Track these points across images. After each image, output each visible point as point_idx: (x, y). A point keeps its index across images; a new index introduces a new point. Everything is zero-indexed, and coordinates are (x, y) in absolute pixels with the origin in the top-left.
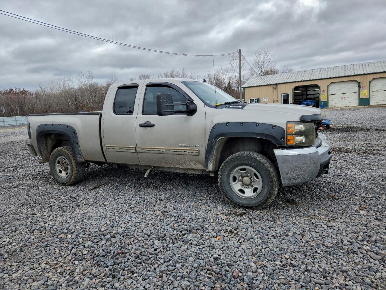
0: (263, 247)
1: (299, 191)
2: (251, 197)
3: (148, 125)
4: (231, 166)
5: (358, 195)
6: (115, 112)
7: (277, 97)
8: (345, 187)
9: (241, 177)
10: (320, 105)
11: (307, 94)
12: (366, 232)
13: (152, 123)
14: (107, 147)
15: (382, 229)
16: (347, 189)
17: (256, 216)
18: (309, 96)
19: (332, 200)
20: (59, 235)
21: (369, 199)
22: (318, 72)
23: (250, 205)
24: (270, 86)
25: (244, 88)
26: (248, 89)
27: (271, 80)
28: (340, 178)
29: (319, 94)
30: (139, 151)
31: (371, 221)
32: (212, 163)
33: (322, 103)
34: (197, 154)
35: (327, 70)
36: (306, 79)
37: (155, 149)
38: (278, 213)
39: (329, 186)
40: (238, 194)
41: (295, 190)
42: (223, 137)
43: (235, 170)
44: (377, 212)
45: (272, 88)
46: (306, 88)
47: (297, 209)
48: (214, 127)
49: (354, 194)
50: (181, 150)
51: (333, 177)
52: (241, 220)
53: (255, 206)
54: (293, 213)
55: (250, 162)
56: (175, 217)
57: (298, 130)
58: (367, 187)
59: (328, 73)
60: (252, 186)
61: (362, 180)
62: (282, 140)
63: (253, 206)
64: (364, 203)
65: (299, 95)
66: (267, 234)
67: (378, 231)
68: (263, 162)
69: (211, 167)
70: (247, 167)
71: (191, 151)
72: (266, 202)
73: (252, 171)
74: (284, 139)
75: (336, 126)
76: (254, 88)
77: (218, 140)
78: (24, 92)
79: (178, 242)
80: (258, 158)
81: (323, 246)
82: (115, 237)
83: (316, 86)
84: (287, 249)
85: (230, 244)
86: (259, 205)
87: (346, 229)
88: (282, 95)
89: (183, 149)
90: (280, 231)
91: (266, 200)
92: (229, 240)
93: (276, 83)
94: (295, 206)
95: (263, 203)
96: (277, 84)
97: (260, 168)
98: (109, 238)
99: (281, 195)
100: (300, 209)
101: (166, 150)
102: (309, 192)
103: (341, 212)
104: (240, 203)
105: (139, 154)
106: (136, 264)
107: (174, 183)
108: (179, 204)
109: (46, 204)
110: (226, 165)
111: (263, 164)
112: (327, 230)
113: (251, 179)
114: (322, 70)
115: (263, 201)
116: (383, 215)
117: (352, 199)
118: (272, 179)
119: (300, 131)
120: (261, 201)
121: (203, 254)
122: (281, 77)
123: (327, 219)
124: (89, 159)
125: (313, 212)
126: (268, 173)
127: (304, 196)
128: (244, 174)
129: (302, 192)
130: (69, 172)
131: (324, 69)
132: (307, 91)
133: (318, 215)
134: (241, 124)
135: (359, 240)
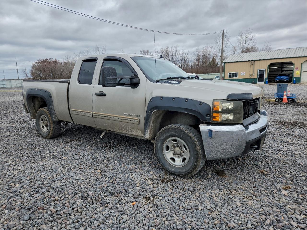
0: (168, 219)
1: (233, 163)
2: (180, 166)
3: (101, 94)
4: (164, 136)
5: (289, 172)
6: (79, 81)
7: (254, 72)
8: (280, 162)
9: (173, 147)
10: (293, 80)
11: (283, 70)
12: (277, 216)
13: (105, 93)
14: (72, 110)
15: (297, 214)
16: (281, 165)
17: (180, 184)
18: (284, 73)
19: (260, 175)
20: (11, 183)
21: (298, 178)
22: (294, 51)
23: (178, 173)
24: (248, 62)
25: (224, 63)
26: (227, 64)
27: (249, 57)
28: (280, 153)
29: (292, 70)
30: (94, 116)
31: (289, 203)
32: (149, 133)
33: (295, 78)
34: (138, 123)
35: (302, 49)
36: (282, 57)
37: (106, 115)
38: (202, 183)
39: (264, 160)
40: (170, 161)
41: (230, 161)
42: (158, 110)
43: (168, 140)
44: (299, 194)
45: (250, 64)
46: (282, 64)
47: (222, 182)
48: (151, 100)
49: (285, 172)
50: (126, 118)
51: (273, 151)
52: (164, 187)
53: (182, 175)
54: (215, 185)
55: (180, 135)
56: (109, 178)
57: (225, 108)
58: (302, 164)
59: (303, 52)
60: (182, 156)
61: (301, 156)
62: (207, 117)
63: (181, 175)
64: (291, 182)
65: (275, 71)
66: (179, 205)
67: (290, 216)
68: (190, 135)
69: (148, 135)
70: (177, 139)
71: (133, 120)
72: (192, 172)
73: (182, 143)
74: (210, 116)
75: (302, 100)
76: (233, 63)
77: (153, 112)
78: (55, 61)
79: (96, 203)
80: (186, 132)
81: (226, 226)
82: (49, 191)
83: (291, 64)
84: (190, 225)
85: (140, 211)
86: (186, 175)
87: (258, 209)
88: (259, 70)
89: (127, 117)
90: (193, 202)
91: (191, 170)
92: (142, 207)
93: (253, 59)
94: (221, 178)
95: (189, 173)
96: (254, 61)
97: (188, 141)
98: (44, 192)
99: (214, 165)
100: (224, 182)
101: (114, 117)
102: (242, 164)
103: (263, 189)
104: (170, 171)
105: (95, 118)
106: (47, 222)
107: (128, 145)
108: (121, 165)
109: (21, 153)
110: (160, 135)
111: (191, 138)
112: (239, 208)
113: (181, 149)
114: (298, 49)
115: (189, 171)
116: (305, 197)
117: (280, 177)
118: (198, 152)
119: (227, 109)
120: (188, 171)
121: (110, 219)
122: (259, 55)
123: (245, 196)
124: (61, 119)
125: (235, 186)
126: (194, 146)
127: (236, 168)
128: (176, 144)
129: (236, 164)
130: (48, 128)
131: (300, 48)
132: (282, 67)
133: (239, 190)
134: (173, 98)
135: (266, 224)
